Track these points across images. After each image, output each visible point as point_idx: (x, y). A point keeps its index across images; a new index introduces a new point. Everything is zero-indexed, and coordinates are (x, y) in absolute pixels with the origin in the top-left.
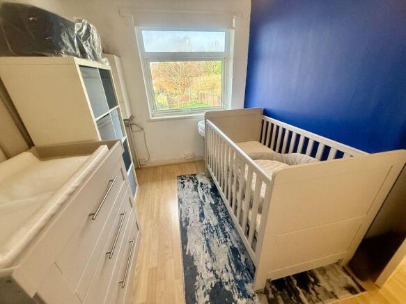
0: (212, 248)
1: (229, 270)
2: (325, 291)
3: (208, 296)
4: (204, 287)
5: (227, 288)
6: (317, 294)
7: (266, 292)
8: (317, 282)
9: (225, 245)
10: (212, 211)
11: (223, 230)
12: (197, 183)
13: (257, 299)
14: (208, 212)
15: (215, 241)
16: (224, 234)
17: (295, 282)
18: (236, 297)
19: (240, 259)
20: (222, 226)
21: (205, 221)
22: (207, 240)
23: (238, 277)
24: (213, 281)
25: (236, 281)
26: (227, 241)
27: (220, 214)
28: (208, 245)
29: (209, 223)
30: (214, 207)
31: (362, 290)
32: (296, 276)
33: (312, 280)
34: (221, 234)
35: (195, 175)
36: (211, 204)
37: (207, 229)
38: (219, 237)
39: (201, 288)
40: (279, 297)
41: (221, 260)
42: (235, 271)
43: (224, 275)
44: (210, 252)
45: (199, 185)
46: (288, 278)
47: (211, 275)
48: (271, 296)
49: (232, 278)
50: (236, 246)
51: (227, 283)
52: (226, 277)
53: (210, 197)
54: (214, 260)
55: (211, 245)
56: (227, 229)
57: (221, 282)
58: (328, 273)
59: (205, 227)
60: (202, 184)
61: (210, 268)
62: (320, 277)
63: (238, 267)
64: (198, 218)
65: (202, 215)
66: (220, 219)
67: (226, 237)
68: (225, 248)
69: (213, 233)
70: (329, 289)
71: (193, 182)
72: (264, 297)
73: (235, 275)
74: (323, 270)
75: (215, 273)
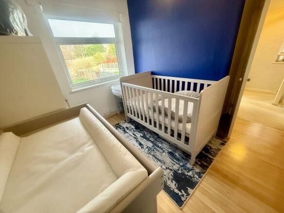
0: (159, 158)
1: (175, 163)
2: (216, 149)
3: (174, 181)
4: (169, 178)
5: (180, 172)
6: (214, 152)
7: (196, 163)
8: (211, 147)
9: (164, 154)
10: (145, 140)
11: (158, 146)
12: (123, 128)
13: (195, 168)
14: (143, 141)
15: (158, 154)
16: (160, 148)
17: (204, 152)
18: (186, 173)
19: (176, 156)
20: (156, 145)
21: (145, 147)
22: (153, 156)
23: (181, 164)
24: (171, 173)
25: (182, 166)
26: (164, 151)
27: (150, 139)
28: (156, 158)
29: (148, 147)
30: (144, 137)
31: (226, 142)
32: (203, 150)
33: (209, 148)
34: (159, 149)
35: (118, 124)
36: (141, 136)
37: (149, 150)
38: (159, 151)
39: (168, 180)
40: (203, 162)
41: (168, 161)
42: (177, 162)
43: (174, 167)
44: (160, 160)
45: (126, 129)
46: (201, 152)
47: (168, 171)
48: (199, 163)
49: (179, 166)
50: (170, 151)
51: (178, 170)
52: (176, 167)
53: (138, 133)
54: (164, 163)
55: (157, 157)
56: (160, 145)
57: (175, 171)
58: (212, 142)
59: (147, 150)
60: (127, 127)
61: (165, 168)
62: (210, 145)
63: (178, 160)
64: (140, 147)
65: (140, 144)
66: (152, 142)
67: (162, 149)
68: (165, 155)
69: (154, 150)
70: (216, 148)
71: (120, 128)
72: (197, 166)
73: (179, 164)
74: (210, 142)
75: (169, 169)
